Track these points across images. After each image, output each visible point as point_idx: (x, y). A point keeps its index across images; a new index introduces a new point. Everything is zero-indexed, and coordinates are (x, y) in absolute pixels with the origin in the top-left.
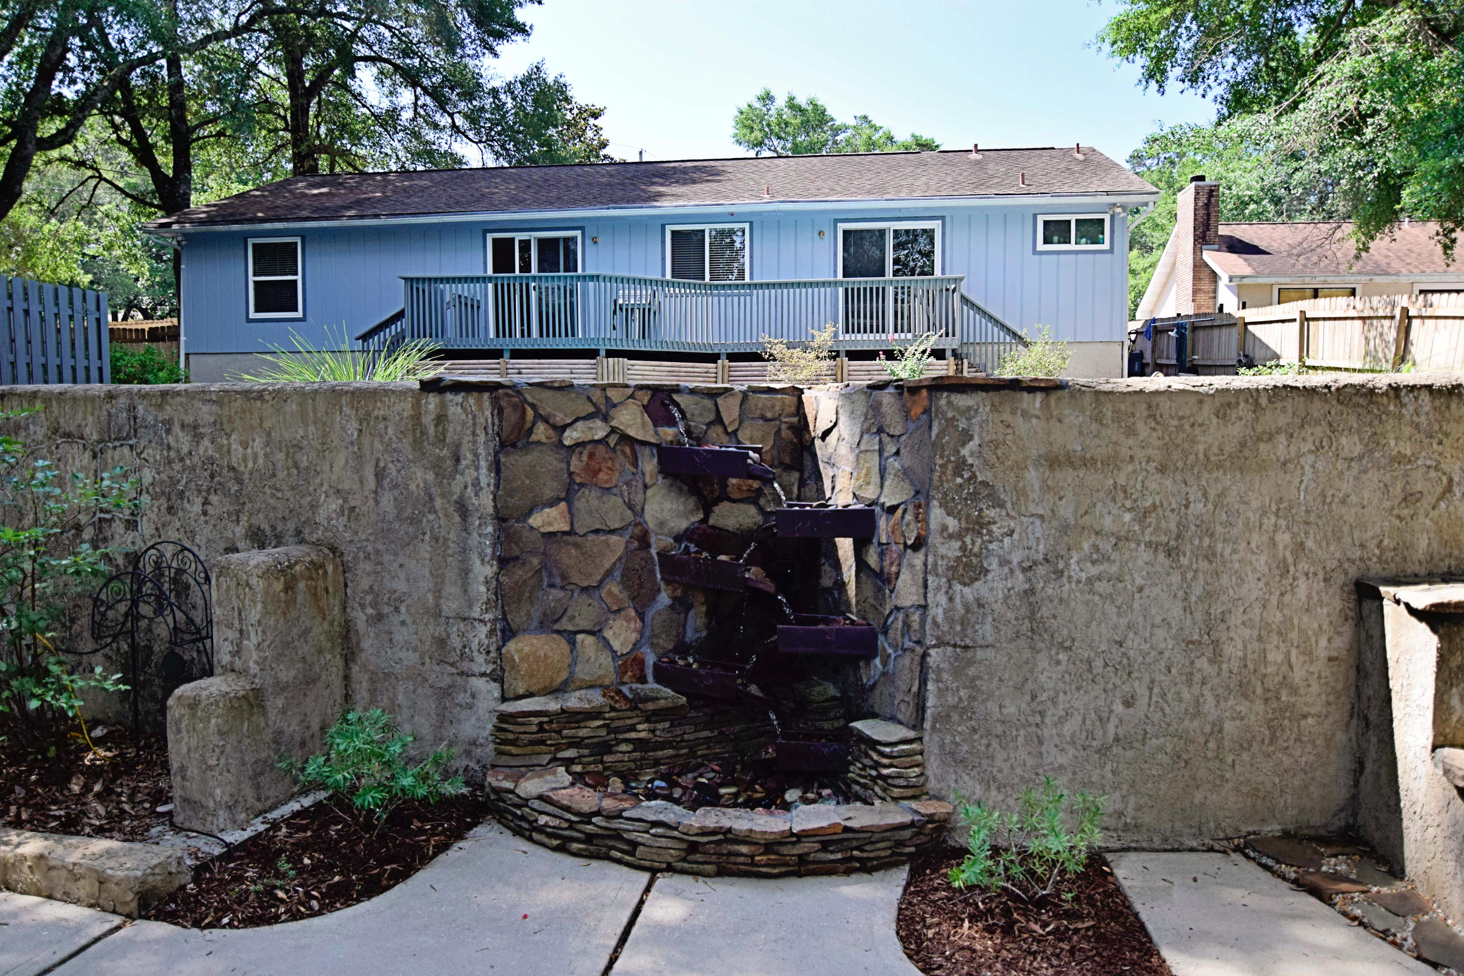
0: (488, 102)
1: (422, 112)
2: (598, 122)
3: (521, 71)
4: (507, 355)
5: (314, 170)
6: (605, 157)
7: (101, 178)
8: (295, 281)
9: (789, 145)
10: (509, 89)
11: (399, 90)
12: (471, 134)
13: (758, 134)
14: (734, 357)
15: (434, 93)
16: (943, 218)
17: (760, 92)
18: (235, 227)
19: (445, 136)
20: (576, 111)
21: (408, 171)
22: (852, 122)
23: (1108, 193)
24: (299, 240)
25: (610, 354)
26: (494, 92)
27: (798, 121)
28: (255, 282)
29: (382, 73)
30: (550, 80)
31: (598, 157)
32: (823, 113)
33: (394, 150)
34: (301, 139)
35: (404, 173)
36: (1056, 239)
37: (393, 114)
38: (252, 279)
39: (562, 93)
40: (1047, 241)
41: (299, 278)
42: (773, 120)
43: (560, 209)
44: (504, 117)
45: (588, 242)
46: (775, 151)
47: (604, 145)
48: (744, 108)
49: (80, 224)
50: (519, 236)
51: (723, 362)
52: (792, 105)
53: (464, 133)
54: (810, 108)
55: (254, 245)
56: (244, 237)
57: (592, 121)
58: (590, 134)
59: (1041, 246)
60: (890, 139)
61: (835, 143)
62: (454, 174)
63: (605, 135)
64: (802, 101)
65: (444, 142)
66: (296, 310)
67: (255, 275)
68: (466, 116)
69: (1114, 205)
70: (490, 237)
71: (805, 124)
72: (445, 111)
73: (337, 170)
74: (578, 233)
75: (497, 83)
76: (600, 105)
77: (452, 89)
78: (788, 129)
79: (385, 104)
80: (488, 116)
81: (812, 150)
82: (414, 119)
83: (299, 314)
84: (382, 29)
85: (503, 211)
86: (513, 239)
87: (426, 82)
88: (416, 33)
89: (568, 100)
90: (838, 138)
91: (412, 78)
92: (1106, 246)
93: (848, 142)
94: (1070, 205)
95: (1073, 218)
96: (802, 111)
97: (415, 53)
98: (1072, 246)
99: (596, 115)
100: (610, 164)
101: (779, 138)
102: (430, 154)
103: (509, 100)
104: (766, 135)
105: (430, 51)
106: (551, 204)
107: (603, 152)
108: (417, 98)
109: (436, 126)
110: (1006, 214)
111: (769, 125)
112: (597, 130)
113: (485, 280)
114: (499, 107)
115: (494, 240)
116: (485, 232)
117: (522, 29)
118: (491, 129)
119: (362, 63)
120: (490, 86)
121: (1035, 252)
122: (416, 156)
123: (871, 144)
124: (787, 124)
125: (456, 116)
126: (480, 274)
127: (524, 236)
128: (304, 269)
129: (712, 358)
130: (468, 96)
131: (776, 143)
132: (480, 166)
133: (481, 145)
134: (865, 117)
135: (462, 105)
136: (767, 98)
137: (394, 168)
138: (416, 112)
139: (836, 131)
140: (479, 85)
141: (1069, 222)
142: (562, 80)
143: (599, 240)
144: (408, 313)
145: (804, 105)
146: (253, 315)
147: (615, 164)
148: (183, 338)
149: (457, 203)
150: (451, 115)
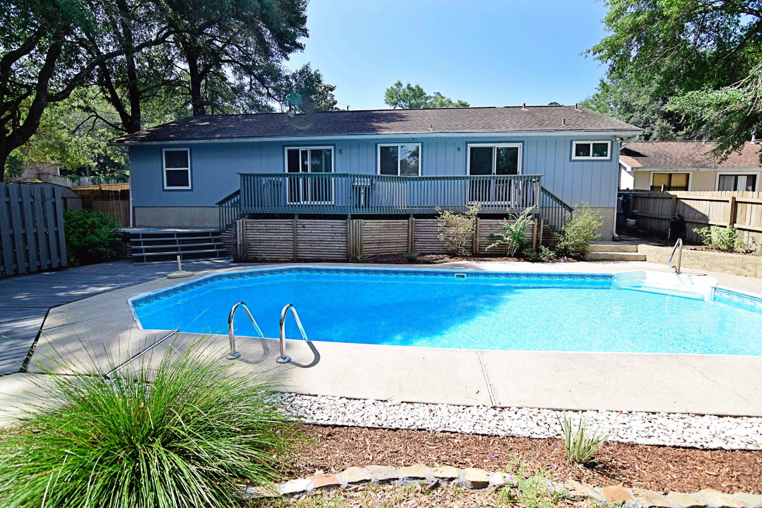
0: (284, 82)
1: (254, 87)
2: (333, 93)
3: (300, 68)
4: (296, 217)
5: (203, 112)
6: (336, 108)
7: (97, 116)
8: (187, 171)
9: (407, 104)
10: (294, 76)
11: (244, 77)
12: (276, 97)
13: (395, 100)
14: (417, 216)
15: (259, 78)
16: (523, 142)
17: (396, 82)
18: (155, 143)
19: (265, 98)
20: (323, 88)
21: (248, 114)
22: (433, 95)
23: (615, 130)
24: (188, 150)
25: (354, 217)
26: (287, 78)
27: (412, 94)
28: (167, 171)
29: (236, 69)
30: (313, 72)
31: (333, 108)
32: (422, 91)
33: (242, 104)
34: (196, 99)
35: (246, 115)
36: (581, 153)
37: (242, 87)
38: (165, 169)
39: (318, 79)
40: (577, 154)
41: (189, 169)
42: (402, 94)
43: (323, 135)
44: (291, 89)
45: (337, 152)
46: (402, 107)
47: (335, 103)
48: (389, 88)
49: (90, 138)
50: (301, 149)
51: (412, 219)
52: (409, 87)
53: (273, 97)
54: (416, 89)
55: (166, 152)
56: (161, 148)
57: (330, 92)
58: (329, 98)
59: (574, 157)
60: (450, 102)
61: (426, 103)
62: (268, 116)
63: (335, 99)
64: (413, 86)
65: (264, 101)
66: (188, 185)
67: (167, 167)
68: (274, 89)
69: (616, 136)
70: (286, 149)
71: (414, 96)
72: (264, 86)
73: (215, 113)
74: (332, 147)
75: (288, 74)
76: (333, 85)
77: (267, 76)
78: (408, 98)
79: (238, 83)
80: (284, 89)
81: (417, 107)
82: (250, 90)
83: (189, 187)
84: (234, 47)
85: (293, 136)
86: (298, 150)
87: (256, 72)
88: (251, 49)
89: (320, 82)
90: (427, 102)
91: (249, 71)
92: (608, 158)
93: (431, 103)
94: (592, 136)
95: (591, 143)
96: (413, 90)
97: (251, 59)
98: (591, 158)
99: (332, 89)
100: (338, 112)
101: (404, 101)
102: (258, 106)
103: (294, 81)
104: (398, 100)
105: (257, 58)
106: (318, 132)
107: (335, 106)
108: (251, 80)
109: (260, 94)
110: (556, 140)
111: (399, 96)
112: (332, 96)
113: (284, 175)
114: (289, 85)
115: (289, 151)
116: (284, 146)
117: (300, 47)
118: (285, 95)
119: (226, 64)
120: (284, 75)
121: (571, 160)
122: (252, 107)
123: (442, 104)
124: (407, 96)
125: (270, 89)
126: (282, 172)
127: (304, 148)
128: (191, 164)
129: (406, 217)
130: (275, 79)
131: (402, 103)
132: (281, 112)
133: (281, 102)
134: (438, 93)
135: (272, 84)
136: (399, 84)
137: (242, 112)
138: (251, 86)
139: (427, 98)
140: (280, 74)
141: (589, 145)
142: (318, 73)
143: (343, 151)
144: (242, 192)
145: (414, 88)
146: (166, 188)
147: (341, 111)
148: (131, 199)
149: (270, 131)
150: (267, 88)
